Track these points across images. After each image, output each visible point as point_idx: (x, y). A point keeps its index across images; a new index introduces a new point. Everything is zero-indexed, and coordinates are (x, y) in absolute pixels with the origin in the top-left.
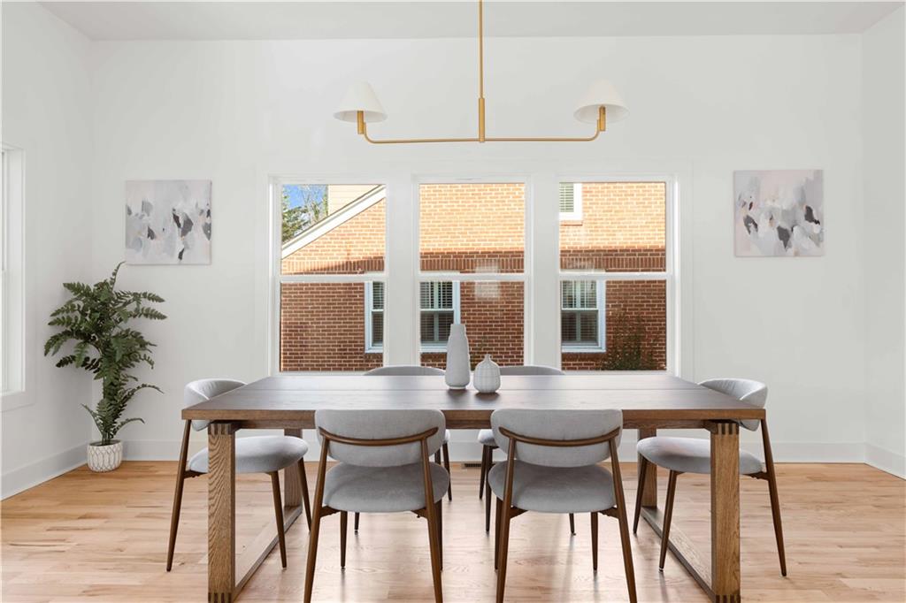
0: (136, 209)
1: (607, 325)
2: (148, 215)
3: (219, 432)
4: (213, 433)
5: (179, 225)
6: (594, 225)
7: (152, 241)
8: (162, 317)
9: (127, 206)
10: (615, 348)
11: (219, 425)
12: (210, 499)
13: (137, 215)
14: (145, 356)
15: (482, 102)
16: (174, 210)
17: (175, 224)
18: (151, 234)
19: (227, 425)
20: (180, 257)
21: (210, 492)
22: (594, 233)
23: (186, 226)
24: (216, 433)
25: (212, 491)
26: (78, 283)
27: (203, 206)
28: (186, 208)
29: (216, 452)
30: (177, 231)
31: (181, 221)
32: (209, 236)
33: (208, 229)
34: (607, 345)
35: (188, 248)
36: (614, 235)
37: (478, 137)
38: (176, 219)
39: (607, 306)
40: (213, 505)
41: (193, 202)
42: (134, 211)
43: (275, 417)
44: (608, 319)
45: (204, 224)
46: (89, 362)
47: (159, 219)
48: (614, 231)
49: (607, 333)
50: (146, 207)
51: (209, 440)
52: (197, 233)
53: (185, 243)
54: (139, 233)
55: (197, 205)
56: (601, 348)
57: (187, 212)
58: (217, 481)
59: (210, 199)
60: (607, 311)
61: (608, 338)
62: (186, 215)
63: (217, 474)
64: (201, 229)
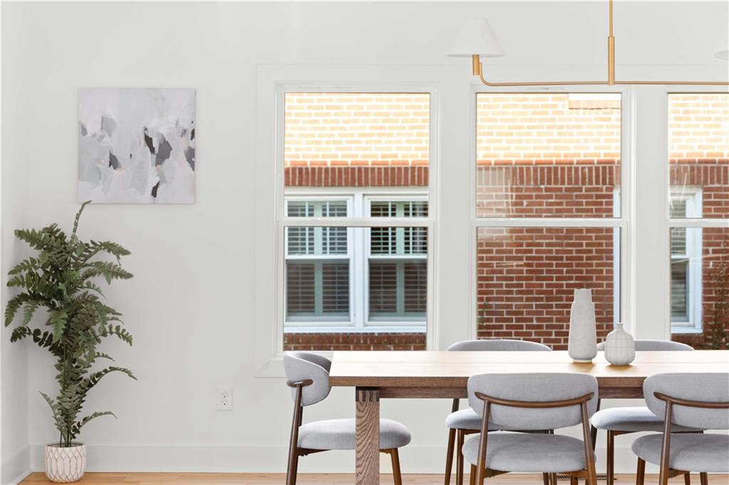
0: (93, 127)
1: (705, 285)
2: (110, 135)
3: (367, 399)
4: (361, 400)
5: (152, 150)
6: (682, 109)
7: (116, 172)
8: (128, 276)
9: (80, 122)
10: (719, 326)
11: (368, 392)
12: (357, 467)
13: (94, 135)
14: (118, 328)
15: (611, 39)
16: (146, 129)
17: (148, 149)
18: (113, 162)
19: (375, 392)
20: (154, 193)
21: (357, 459)
22: (683, 123)
23: (162, 152)
24: (364, 400)
25: (360, 458)
26: (33, 231)
27: (186, 125)
28: (162, 128)
29: (364, 419)
30: (150, 158)
31: (156, 145)
32: (193, 165)
33: (190, 155)
34: (706, 321)
35: (165, 182)
36: (719, 126)
37: (607, 80)
38: (149, 141)
39: (706, 252)
40: (361, 473)
41: (172, 119)
42: (90, 130)
43: (424, 384)
44: (707, 275)
45: (187, 148)
46: (41, 337)
47: (126, 143)
48: (717, 119)
49: (705, 299)
50: (107, 125)
51: (357, 407)
52: (177, 159)
53: (161, 175)
54: (98, 160)
55: (177, 123)
56: (694, 326)
57: (164, 131)
58: (364, 449)
59: (194, 114)
60: (706, 260)
61: (707, 309)
62: (163, 136)
63: (365, 442)
64: (183, 157)
